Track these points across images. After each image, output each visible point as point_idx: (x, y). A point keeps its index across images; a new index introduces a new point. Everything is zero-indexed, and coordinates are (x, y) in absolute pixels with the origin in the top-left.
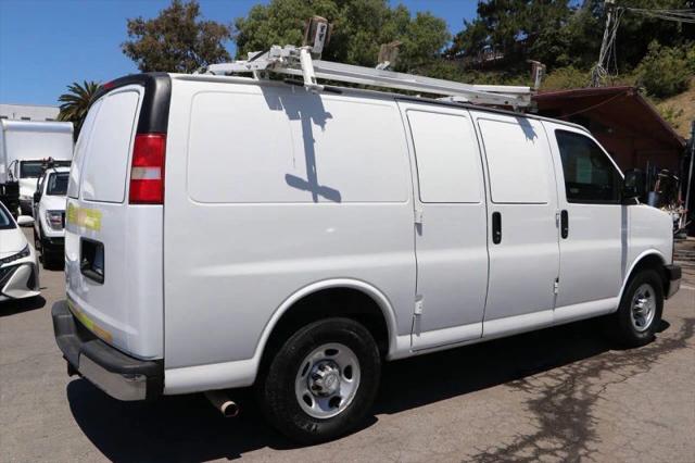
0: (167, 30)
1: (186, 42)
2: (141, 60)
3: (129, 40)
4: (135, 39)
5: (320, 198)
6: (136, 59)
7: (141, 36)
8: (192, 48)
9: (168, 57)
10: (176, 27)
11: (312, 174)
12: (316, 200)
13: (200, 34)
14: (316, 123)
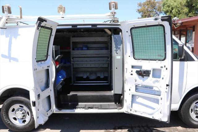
0: (148, 4)
1: (153, 7)
2: (141, 13)
3: (138, 8)
4: (140, 8)
5: (12, 61)
6: (140, 13)
7: (141, 7)
8: (155, 9)
9: (148, 12)
10: (150, 3)
11: (9, 53)
12: (10, 61)
13: (157, 4)
14: (14, 38)
